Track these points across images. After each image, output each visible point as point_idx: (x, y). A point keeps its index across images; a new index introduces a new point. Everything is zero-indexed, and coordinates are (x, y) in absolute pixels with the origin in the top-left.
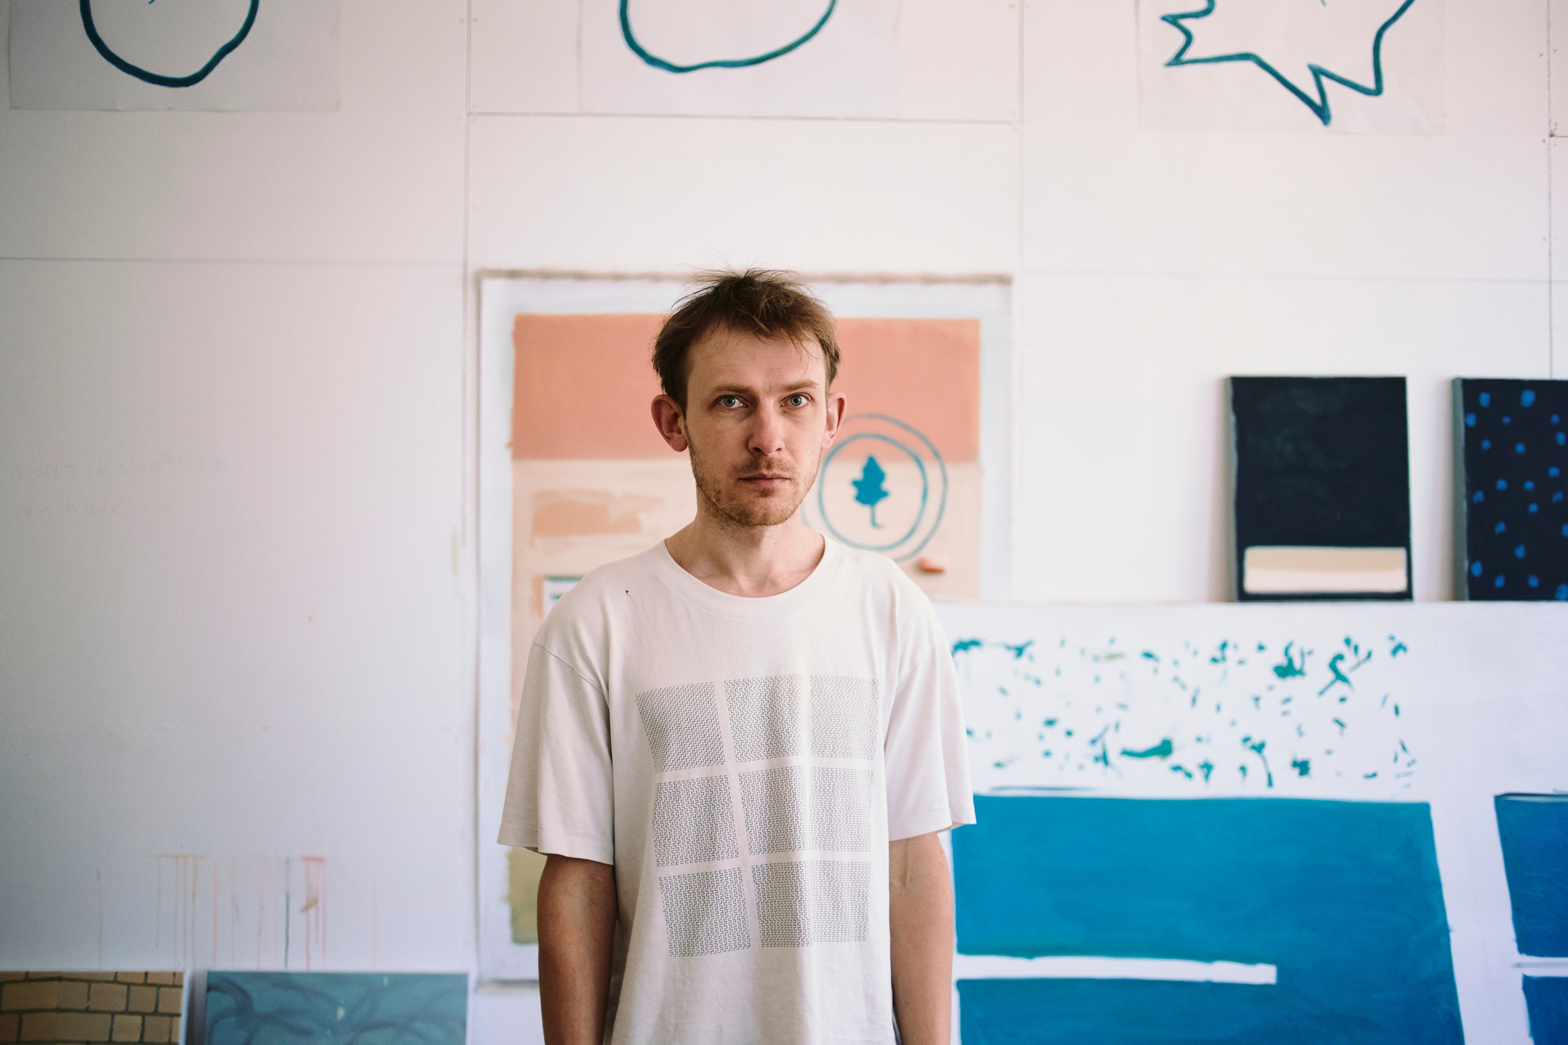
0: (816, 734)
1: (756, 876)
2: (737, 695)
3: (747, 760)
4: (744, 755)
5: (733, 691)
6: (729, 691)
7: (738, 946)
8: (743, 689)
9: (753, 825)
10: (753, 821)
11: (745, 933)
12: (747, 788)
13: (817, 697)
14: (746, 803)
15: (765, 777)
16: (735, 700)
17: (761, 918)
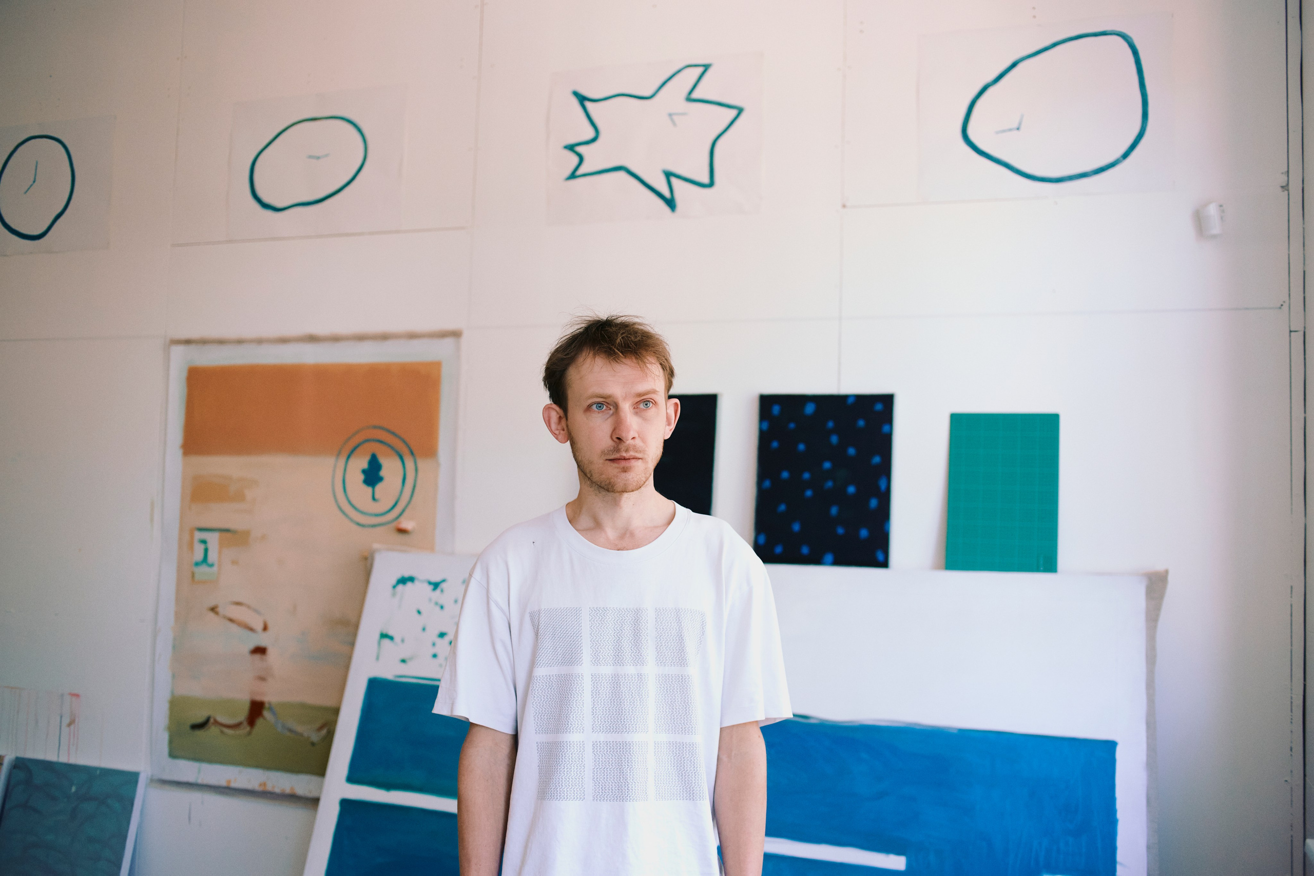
0: (658, 650)
1: (595, 749)
2: (597, 618)
3: (599, 665)
4: (596, 661)
5: (595, 615)
6: (592, 615)
7: (576, 798)
8: (602, 615)
9: (597, 712)
10: (597, 709)
11: (582, 789)
12: (596, 685)
13: (659, 623)
14: (594, 695)
15: (610, 678)
16: (595, 621)
17: (595, 780)
